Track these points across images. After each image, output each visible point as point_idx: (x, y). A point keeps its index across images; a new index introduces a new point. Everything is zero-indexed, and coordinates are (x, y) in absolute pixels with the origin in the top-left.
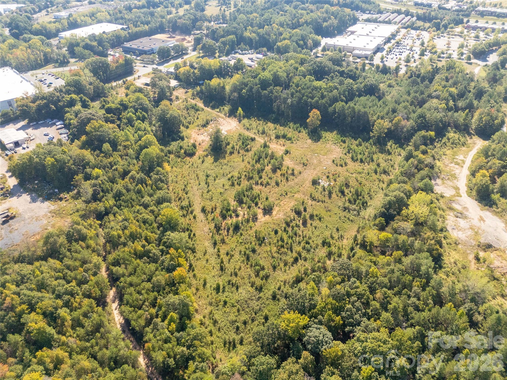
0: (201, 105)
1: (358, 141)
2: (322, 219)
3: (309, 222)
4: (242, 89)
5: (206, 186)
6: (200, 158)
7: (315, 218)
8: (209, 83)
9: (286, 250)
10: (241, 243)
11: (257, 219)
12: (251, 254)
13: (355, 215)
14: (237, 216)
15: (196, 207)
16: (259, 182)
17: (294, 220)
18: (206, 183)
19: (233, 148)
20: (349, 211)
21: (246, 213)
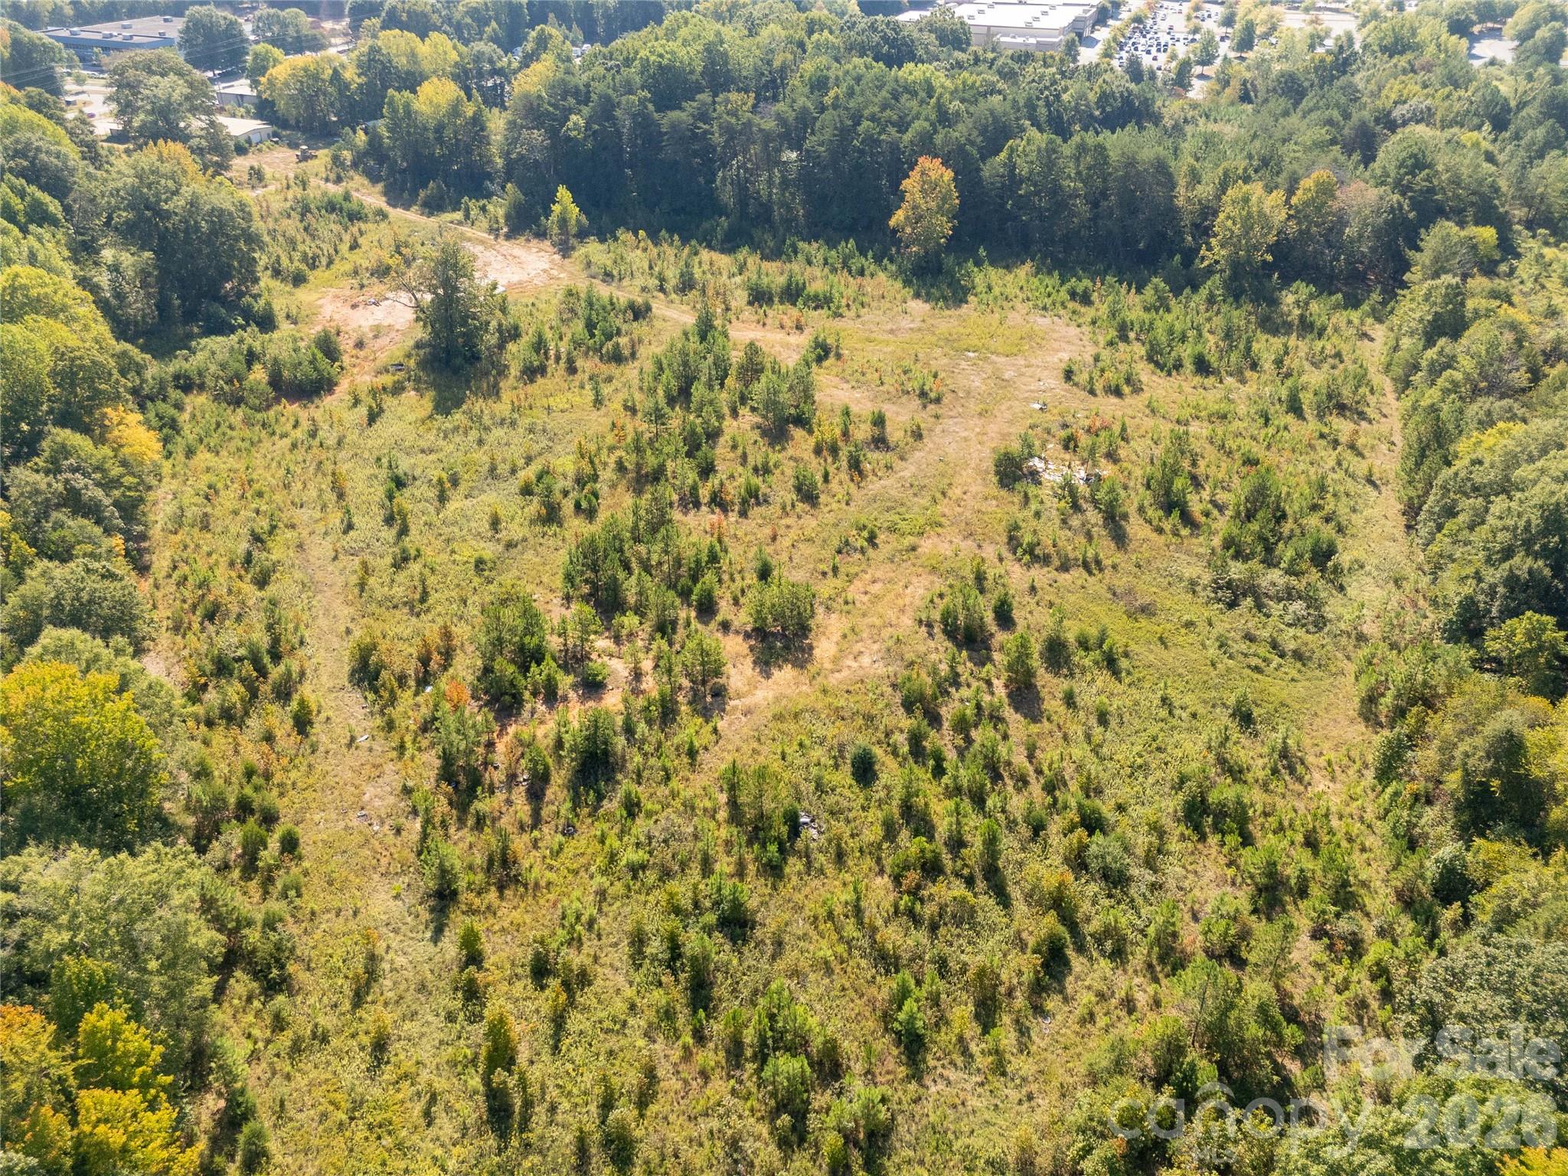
0: (370, 196)
1: (1149, 292)
2: (1124, 663)
3: (1047, 682)
4: (567, 112)
5: (389, 534)
6: (357, 402)
7: (1079, 657)
8: (407, 106)
9: (959, 890)
10: (635, 869)
11: (719, 693)
12: (719, 950)
13: (1297, 622)
14: (593, 687)
15: (321, 656)
16: (704, 494)
17: (957, 684)
18: (389, 520)
19: (539, 346)
20: (1259, 606)
21: (647, 665)
